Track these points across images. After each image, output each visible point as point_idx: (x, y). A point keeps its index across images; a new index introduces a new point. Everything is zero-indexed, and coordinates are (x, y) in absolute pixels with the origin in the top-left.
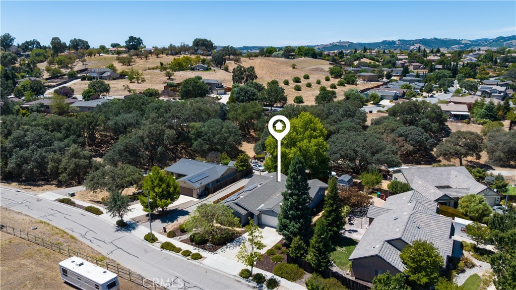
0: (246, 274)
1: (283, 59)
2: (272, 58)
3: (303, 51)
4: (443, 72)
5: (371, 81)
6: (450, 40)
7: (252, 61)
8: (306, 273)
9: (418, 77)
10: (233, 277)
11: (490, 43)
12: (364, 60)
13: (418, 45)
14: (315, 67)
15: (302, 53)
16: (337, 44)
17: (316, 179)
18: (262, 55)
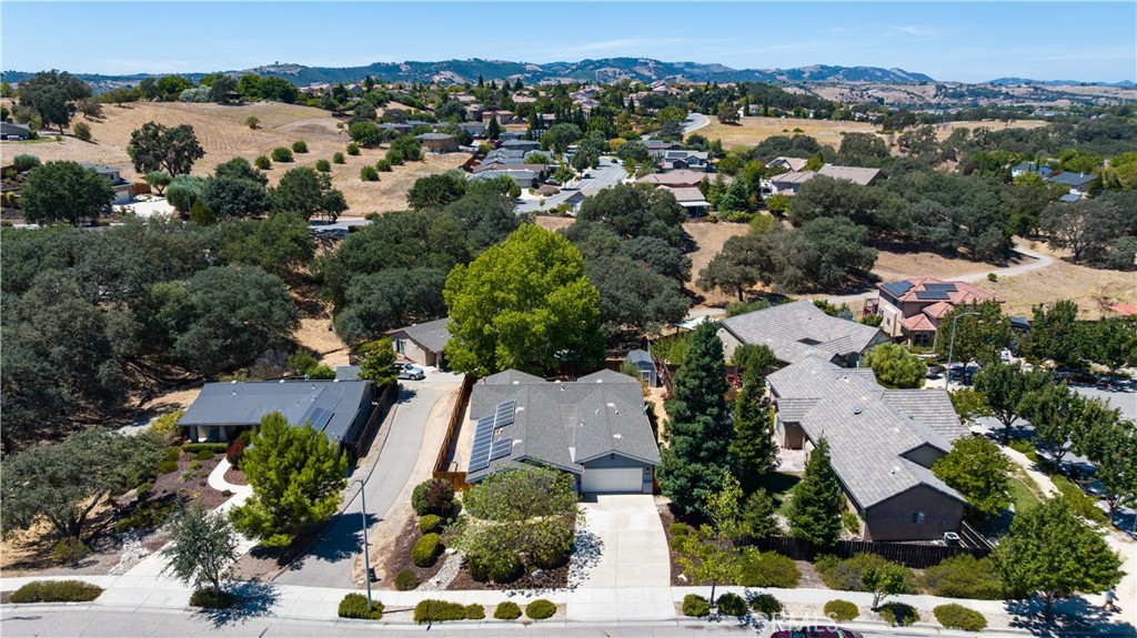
0: (694, 607)
1: (213, 106)
2: (184, 104)
3: (257, 85)
4: (569, 128)
5: (448, 151)
6: (504, 64)
7: (131, 111)
8: (797, 562)
9: (531, 139)
10: (674, 623)
11: (573, 70)
12: (392, 106)
13: (448, 74)
14: (304, 124)
15: (254, 90)
16: (272, 70)
17: (606, 370)
18: (150, 97)
